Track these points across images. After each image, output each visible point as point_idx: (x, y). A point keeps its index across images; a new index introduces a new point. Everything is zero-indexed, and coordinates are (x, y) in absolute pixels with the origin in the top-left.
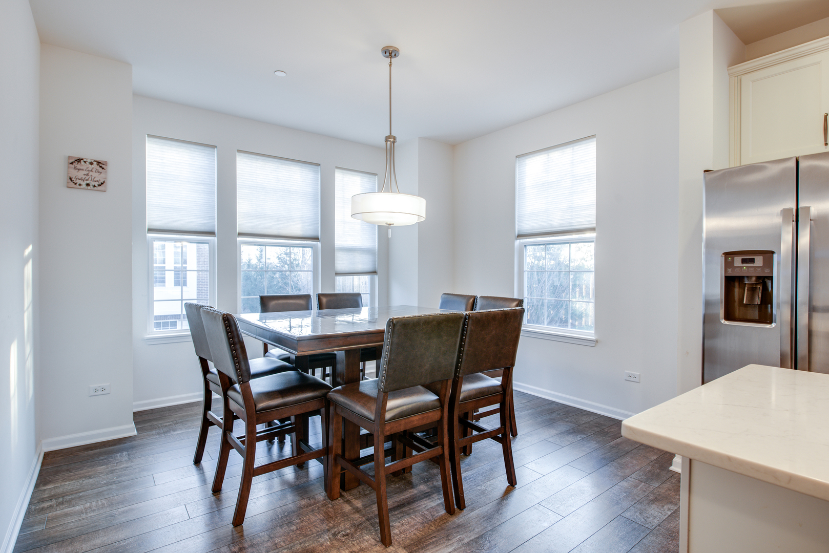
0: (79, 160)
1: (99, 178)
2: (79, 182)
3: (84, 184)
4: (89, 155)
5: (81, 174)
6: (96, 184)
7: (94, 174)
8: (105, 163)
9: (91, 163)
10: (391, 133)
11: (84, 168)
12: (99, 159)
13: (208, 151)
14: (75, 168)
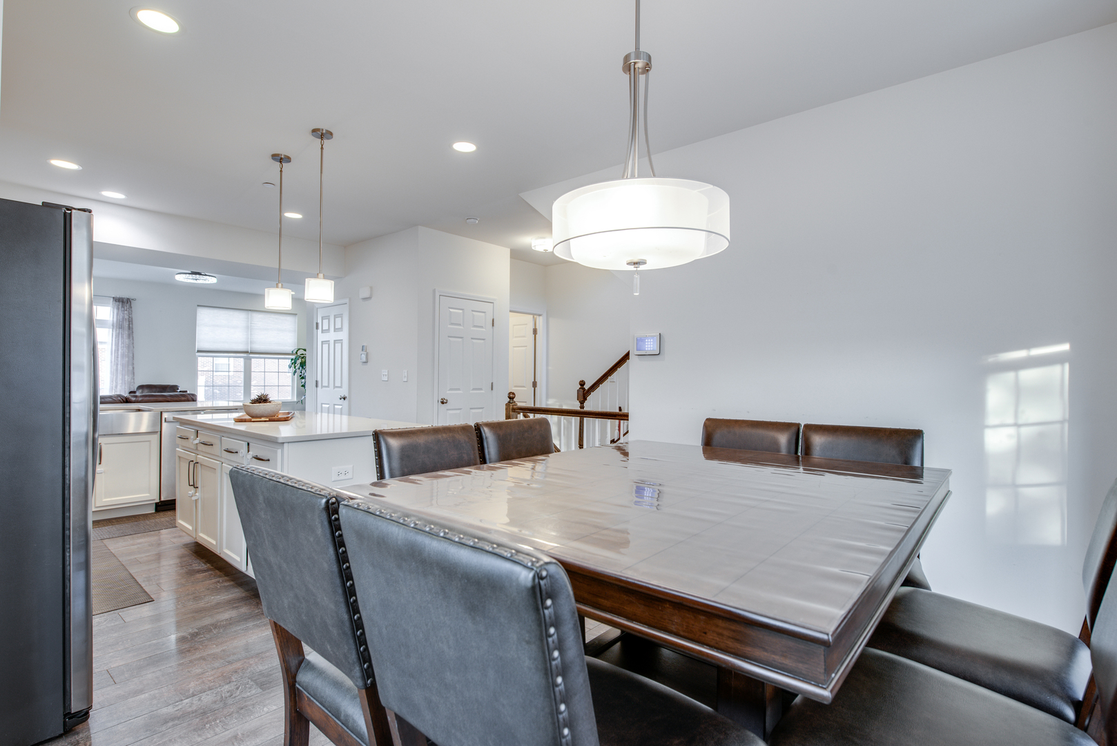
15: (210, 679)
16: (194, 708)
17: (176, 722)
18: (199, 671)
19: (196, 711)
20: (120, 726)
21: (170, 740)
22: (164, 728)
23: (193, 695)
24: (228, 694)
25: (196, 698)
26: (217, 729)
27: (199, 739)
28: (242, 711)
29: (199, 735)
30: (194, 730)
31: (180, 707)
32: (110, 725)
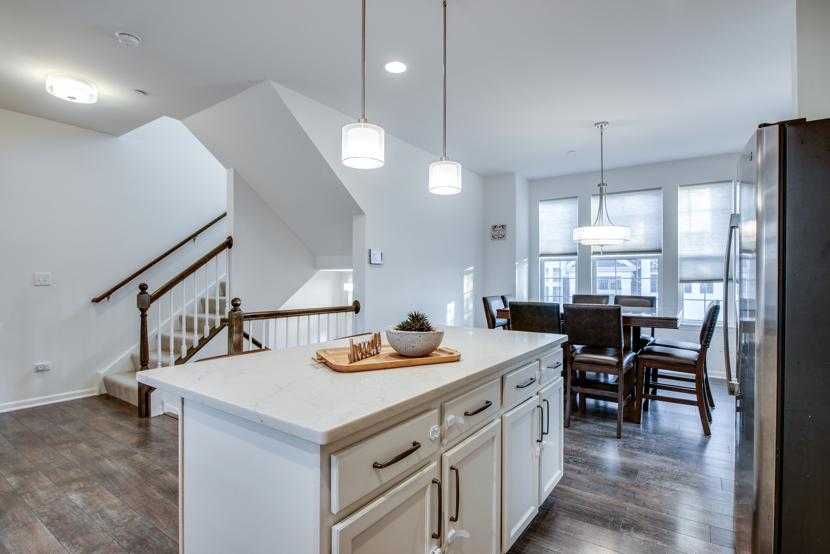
0: (495, 227)
1: (502, 233)
2: (496, 237)
3: (497, 237)
4: (499, 223)
5: (496, 233)
6: (501, 236)
7: (501, 232)
8: (505, 226)
9: (500, 227)
10: (602, 181)
11: (497, 230)
12: (502, 224)
13: (573, 201)
14: (494, 231)
15: (655, 492)
16: (678, 484)
17: (692, 484)
18: (655, 500)
19: (679, 482)
20: (721, 499)
21: (701, 479)
22: (700, 485)
23: (672, 490)
24: (656, 479)
25: (673, 488)
26: (677, 471)
27: (688, 472)
28: (659, 470)
29: (687, 473)
30: (687, 476)
31: (684, 489)
32: (725, 503)
